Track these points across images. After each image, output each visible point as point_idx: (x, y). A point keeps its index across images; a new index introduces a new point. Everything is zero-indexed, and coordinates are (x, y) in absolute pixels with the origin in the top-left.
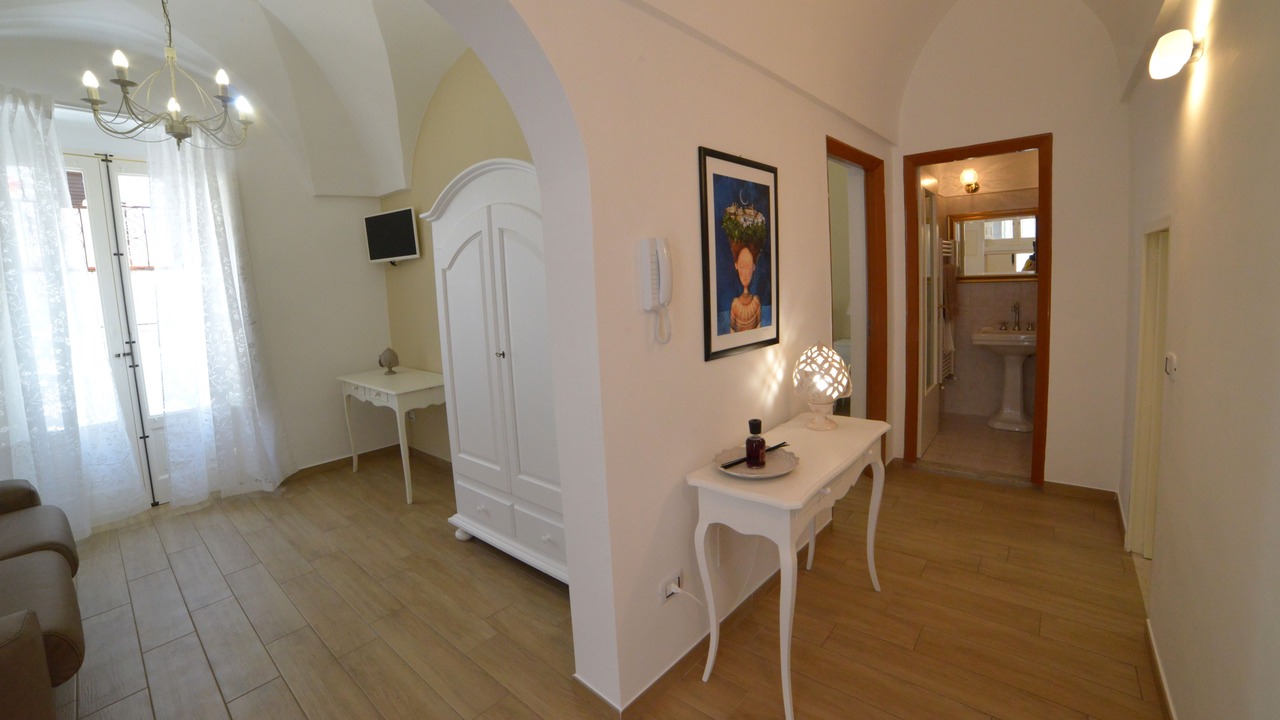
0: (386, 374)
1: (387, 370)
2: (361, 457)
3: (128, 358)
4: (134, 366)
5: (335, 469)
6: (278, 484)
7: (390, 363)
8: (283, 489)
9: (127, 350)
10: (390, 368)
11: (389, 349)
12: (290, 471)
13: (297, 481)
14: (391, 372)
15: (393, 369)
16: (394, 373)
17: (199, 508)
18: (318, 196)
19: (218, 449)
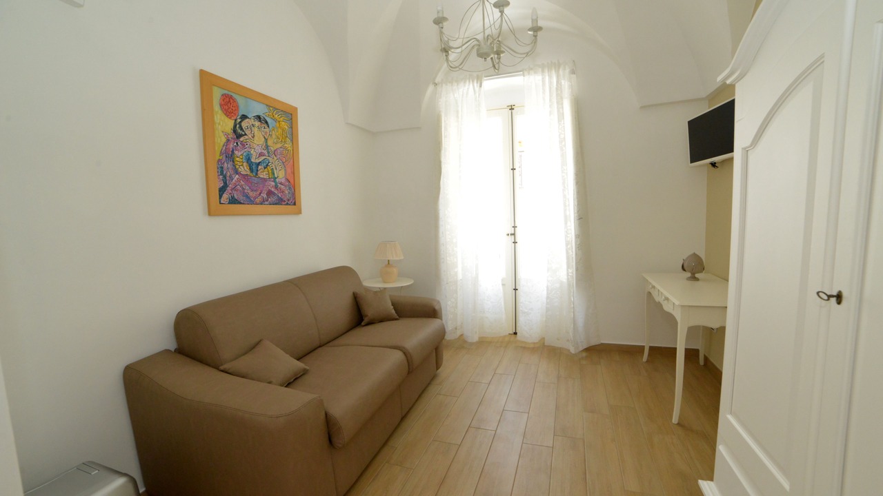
0: (689, 279)
1: (689, 275)
2: (651, 348)
3: (513, 236)
4: (515, 243)
5: (630, 352)
6: (581, 349)
7: (694, 268)
8: (584, 354)
9: (513, 232)
10: (693, 274)
11: (695, 255)
12: (594, 342)
13: (597, 351)
14: (694, 278)
15: (697, 275)
16: (697, 279)
17: (532, 346)
18: (642, 107)
19: (547, 310)
